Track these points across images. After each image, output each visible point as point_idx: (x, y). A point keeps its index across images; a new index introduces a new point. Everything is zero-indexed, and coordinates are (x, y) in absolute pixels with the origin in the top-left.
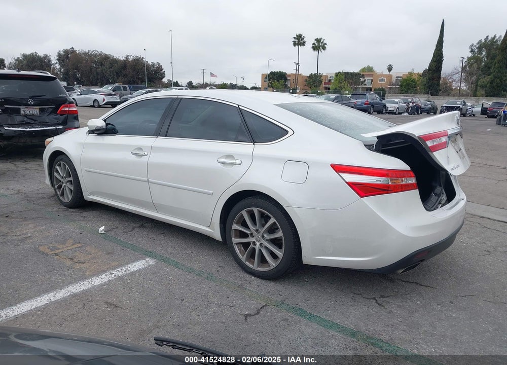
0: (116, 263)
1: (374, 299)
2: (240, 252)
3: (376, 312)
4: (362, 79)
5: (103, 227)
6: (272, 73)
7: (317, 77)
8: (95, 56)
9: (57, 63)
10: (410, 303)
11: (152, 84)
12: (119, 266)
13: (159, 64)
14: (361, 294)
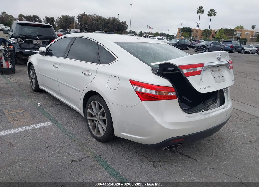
0: (32, 123)
1: (154, 162)
2: (91, 125)
3: (148, 170)
4: (235, 33)
5: (39, 103)
6: (184, 28)
7: (209, 31)
8: (95, 17)
9: (77, 20)
10: (174, 168)
11: (121, 32)
12: (32, 124)
13: (125, 22)
14: (148, 158)
